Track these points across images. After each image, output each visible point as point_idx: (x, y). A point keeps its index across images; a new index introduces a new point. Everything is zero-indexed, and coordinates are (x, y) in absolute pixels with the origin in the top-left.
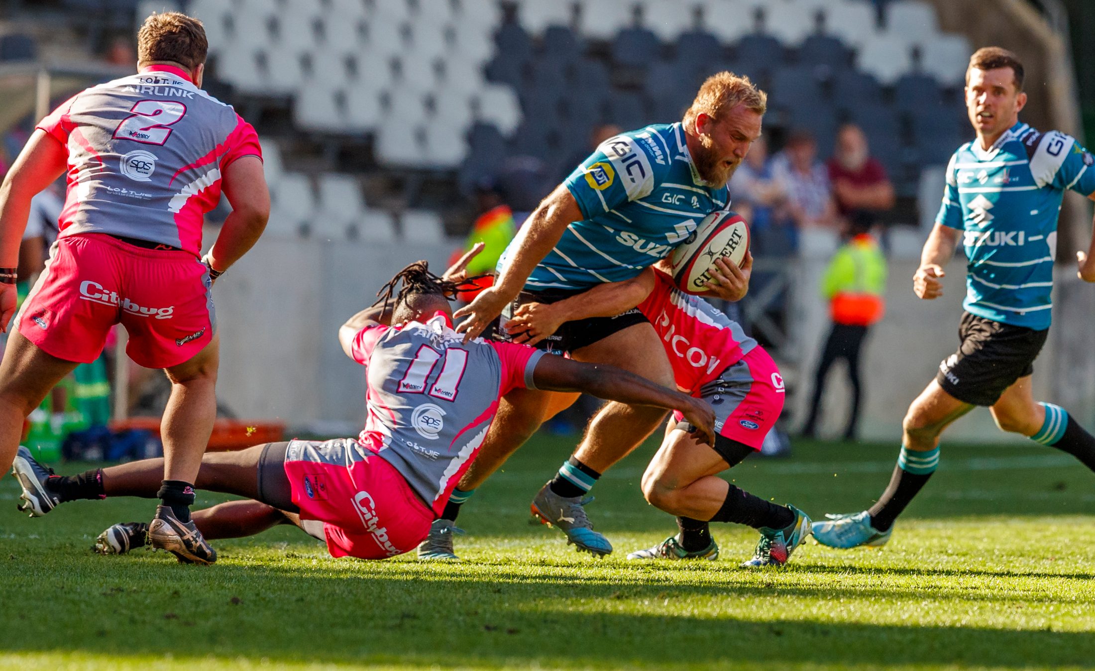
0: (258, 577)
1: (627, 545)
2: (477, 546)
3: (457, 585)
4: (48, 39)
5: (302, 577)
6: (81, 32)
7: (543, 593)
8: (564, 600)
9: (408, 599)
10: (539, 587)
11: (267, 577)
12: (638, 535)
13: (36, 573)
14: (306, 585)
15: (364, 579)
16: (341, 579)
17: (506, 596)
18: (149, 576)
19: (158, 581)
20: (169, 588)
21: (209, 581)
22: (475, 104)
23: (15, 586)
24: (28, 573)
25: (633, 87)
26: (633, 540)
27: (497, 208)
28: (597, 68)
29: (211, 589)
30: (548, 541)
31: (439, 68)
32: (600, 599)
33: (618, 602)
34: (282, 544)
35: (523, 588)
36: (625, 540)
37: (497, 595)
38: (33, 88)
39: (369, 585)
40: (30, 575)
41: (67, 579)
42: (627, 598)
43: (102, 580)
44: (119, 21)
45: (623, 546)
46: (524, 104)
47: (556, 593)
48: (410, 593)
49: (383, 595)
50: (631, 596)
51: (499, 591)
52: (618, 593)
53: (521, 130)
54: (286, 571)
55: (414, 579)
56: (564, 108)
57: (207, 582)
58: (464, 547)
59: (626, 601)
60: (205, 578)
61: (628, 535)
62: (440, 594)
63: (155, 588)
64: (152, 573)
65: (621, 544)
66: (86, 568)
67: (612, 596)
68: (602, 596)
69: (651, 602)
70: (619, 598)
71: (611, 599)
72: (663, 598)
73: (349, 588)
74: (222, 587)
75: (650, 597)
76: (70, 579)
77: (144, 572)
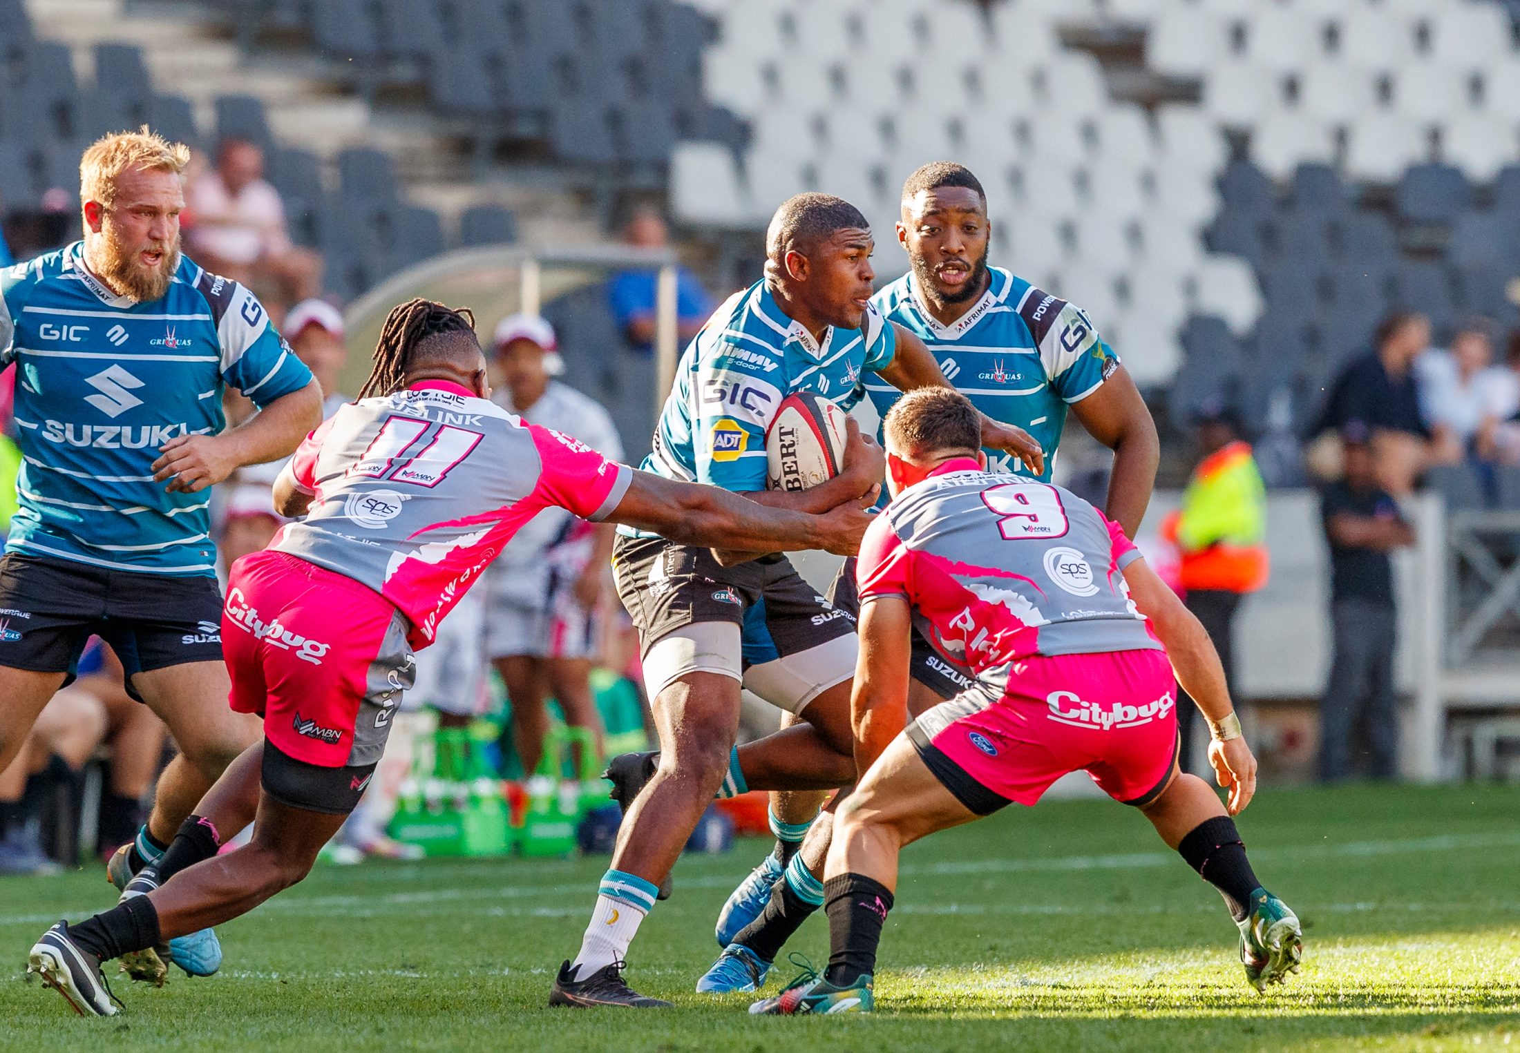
0: (884, 1022)
1: (1445, 953)
2: (1216, 963)
3: (1187, 1024)
4: (536, 209)
5: (950, 1018)
6: (585, 197)
7: (1319, 1031)
8: (1350, 1040)
9: (1113, 1047)
10: (1312, 1021)
11: (896, 1020)
12: (1461, 937)
13: (544, 1026)
14: (956, 1030)
15: (1045, 1019)
16: (1010, 1020)
17: (1262, 1038)
18: (717, 1027)
19: (731, 1033)
20: (747, 1043)
21: (808, 1030)
22: (1190, 287)
23: (512, 1047)
24: (532, 1028)
25: (1430, 253)
26: (1455, 945)
27: (1232, 446)
28: (1374, 225)
29: (812, 1041)
30: (1325, 951)
31: (1135, 234)
32: (1406, 1036)
33: (1434, 1041)
34: (918, 968)
35: (1287, 1025)
36: (1443, 946)
37: (1248, 1038)
38: (515, 286)
39: (1054, 1026)
40: (535, 1031)
41: (592, 1034)
42: (1447, 1033)
43: (644, 1034)
44: (644, 179)
45: (1439, 954)
46: (1264, 284)
47: (1337, 1030)
48: (1115, 1037)
49: (1074, 1043)
50: (1452, 1031)
51: (1251, 1030)
52: (1434, 1027)
53: (1261, 323)
54: (926, 1011)
55: (1122, 1016)
56: (1326, 289)
57: (805, 1031)
58: (1196, 965)
59: (1445, 1038)
60: (802, 1025)
61: (1447, 937)
62: (1163, 1036)
63: (726, 1044)
64: (721, 1021)
65: (1436, 951)
66: (620, 1016)
67: (1425, 1031)
68: (1409, 1031)
69: (1485, 1040)
70: (1435, 1034)
71: (1424, 1037)
72: (1503, 1032)
73: (1023, 1033)
74: (830, 1039)
75: (1482, 1031)
76: (596, 1035)
77: (709, 1020)
